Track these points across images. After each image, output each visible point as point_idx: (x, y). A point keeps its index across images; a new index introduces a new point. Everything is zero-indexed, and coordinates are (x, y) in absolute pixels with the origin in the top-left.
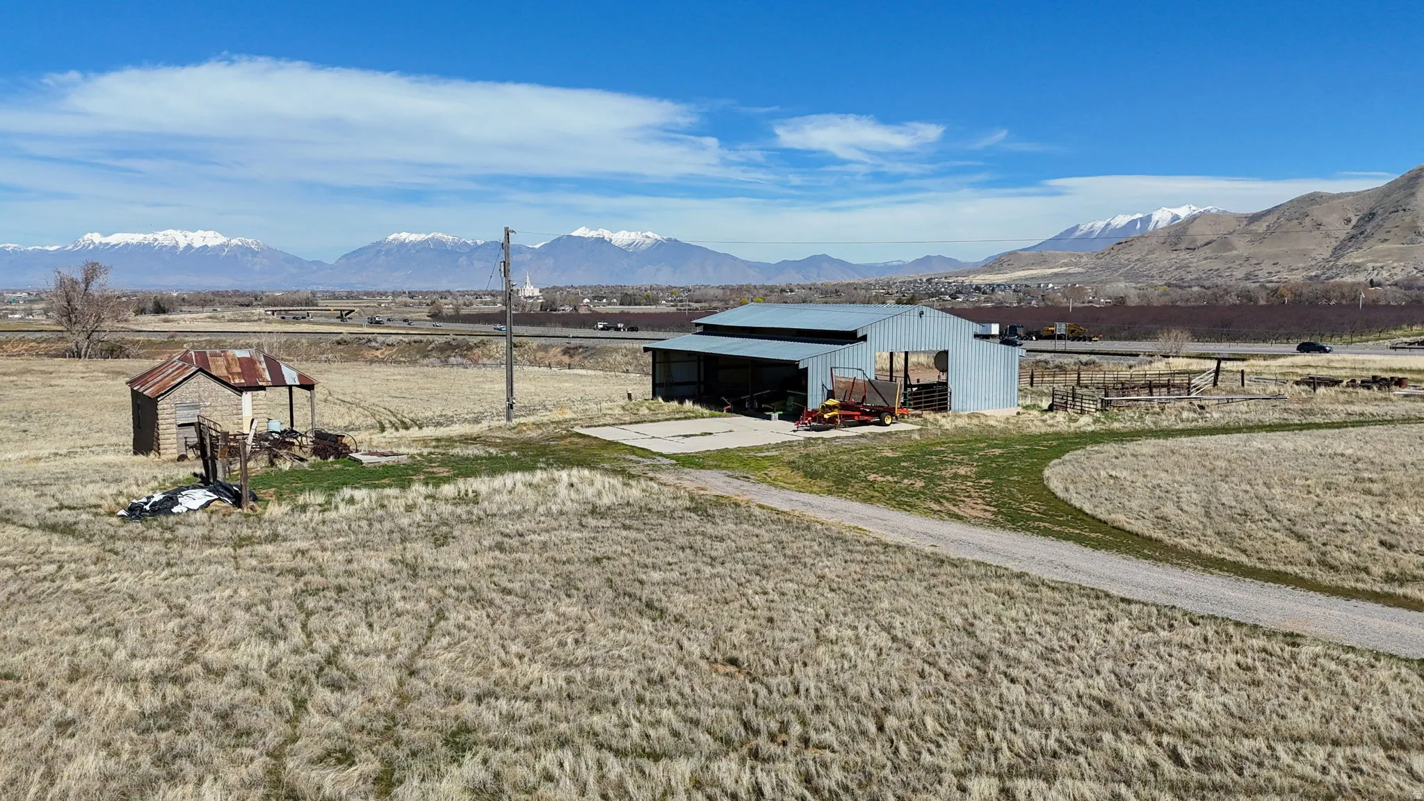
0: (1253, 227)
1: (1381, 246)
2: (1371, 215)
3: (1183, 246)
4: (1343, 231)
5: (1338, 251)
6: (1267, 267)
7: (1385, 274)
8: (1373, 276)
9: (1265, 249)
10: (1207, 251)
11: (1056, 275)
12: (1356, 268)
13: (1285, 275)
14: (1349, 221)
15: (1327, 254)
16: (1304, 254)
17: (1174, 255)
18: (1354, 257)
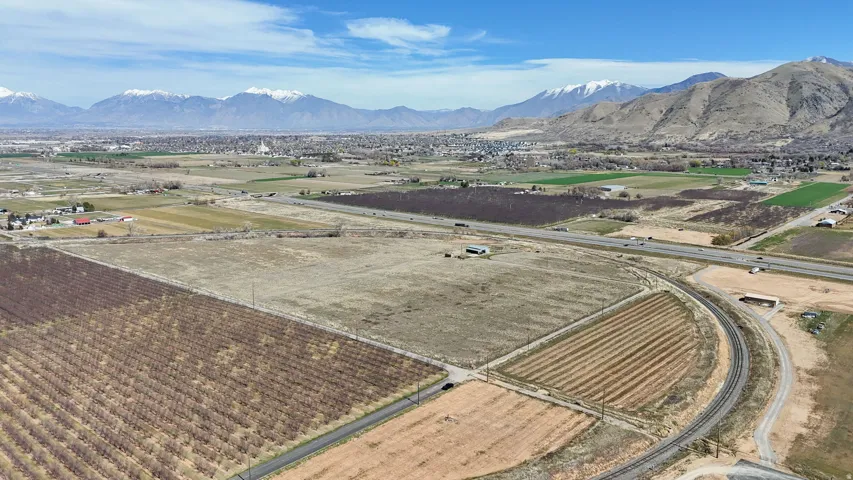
0: (623, 110)
1: (673, 126)
2: (672, 109)
3: (590, 120)
4: (659, 117)
5: (656, 127)
6: (624, 135)
7: (673, 140)
8: (667, 142)
9: (625, 125)
10: (600, 124)
11: (529, 135)
12: (661, 137)
13: (631, 139)
14: (662, 112)
15: (651, 128)
16: (641, 128)
17: (585, 125)
18: (662, 131)
